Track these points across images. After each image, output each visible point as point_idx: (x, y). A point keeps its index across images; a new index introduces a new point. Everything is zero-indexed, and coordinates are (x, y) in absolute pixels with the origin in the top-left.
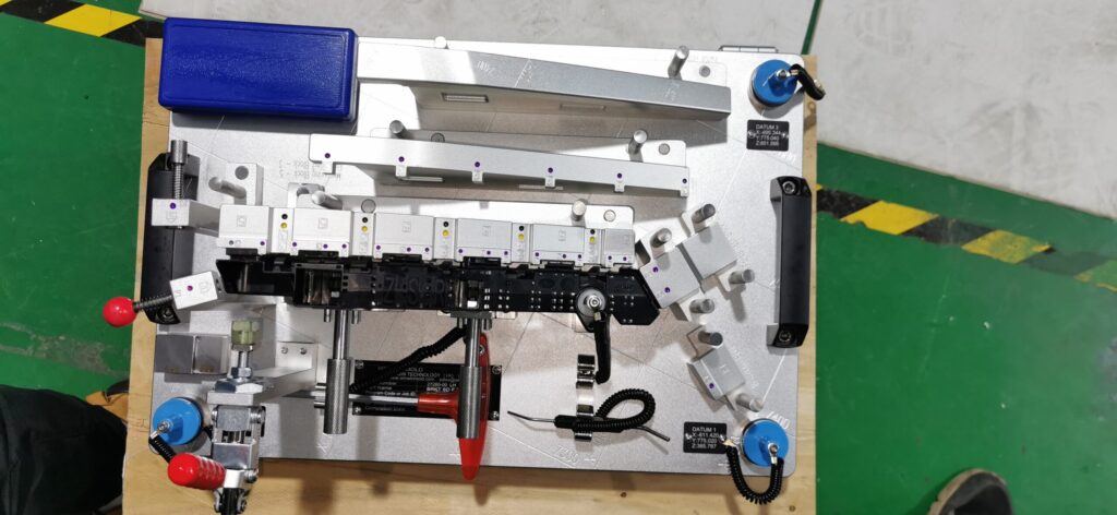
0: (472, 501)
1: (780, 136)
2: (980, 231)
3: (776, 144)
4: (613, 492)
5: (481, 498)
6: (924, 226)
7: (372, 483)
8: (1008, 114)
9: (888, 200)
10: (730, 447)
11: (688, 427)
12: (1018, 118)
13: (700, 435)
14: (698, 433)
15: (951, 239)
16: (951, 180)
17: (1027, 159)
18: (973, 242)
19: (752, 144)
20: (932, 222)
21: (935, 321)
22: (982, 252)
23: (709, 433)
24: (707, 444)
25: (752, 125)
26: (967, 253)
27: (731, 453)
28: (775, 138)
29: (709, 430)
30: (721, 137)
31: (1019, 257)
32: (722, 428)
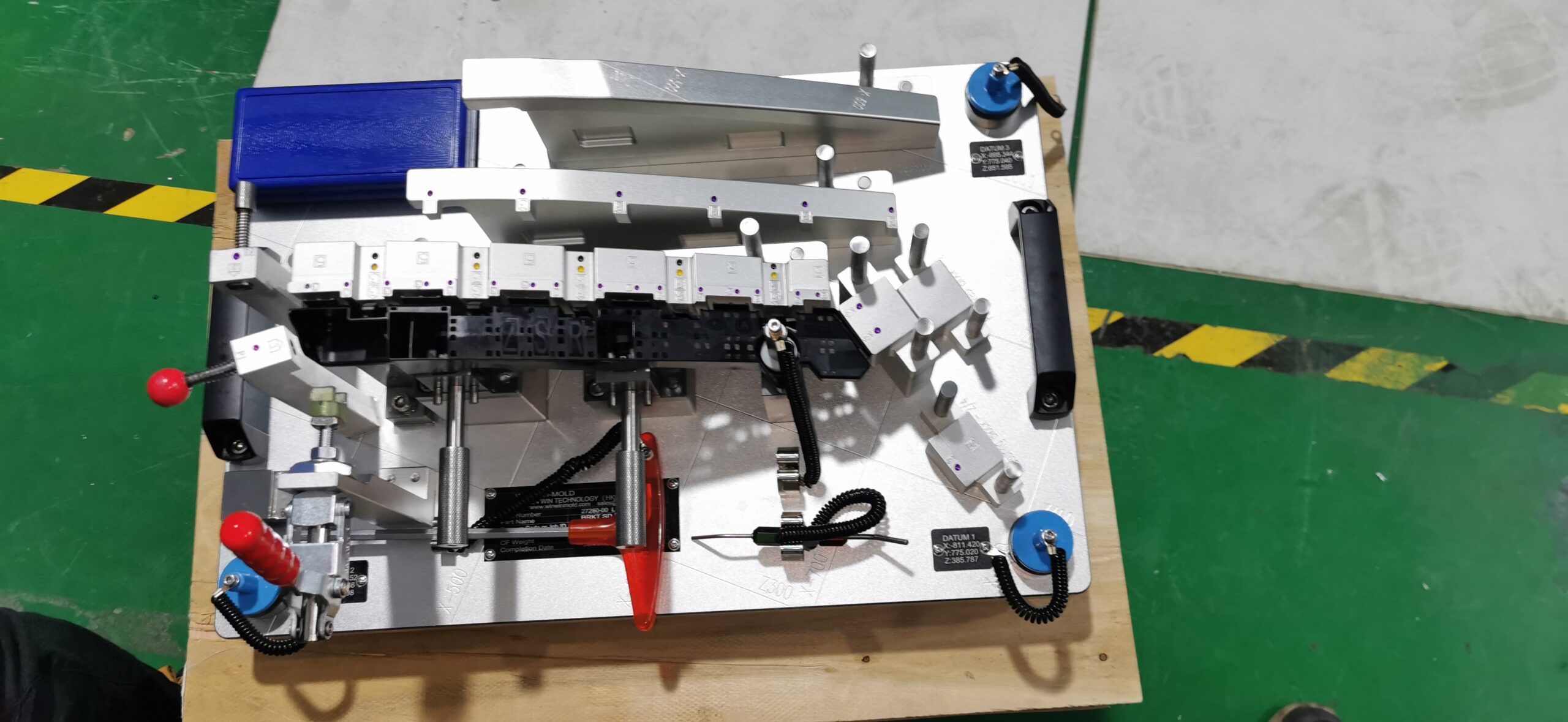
0: (657, 685)
1: (1011, 157)
2: (1350, 351)
3: (1010, 167)
4: (851, 657)
5: (670, 680)
6: (1269, 351)
7: (519, 673)
8: (1356, 198)
9: (1213, 323)
10: (996, 557)
11: (938, 536)
12: (1371, 201)
13: (955, 545)
14: (951, 542)
15: (1310, 365)
16: (1294, 289)
17: (1393, 251)
18: (1341, 366)
19: (978, 171)
20: (1278, 345)
21: (1307, 477)
22: (1356, 378)
23: (966, 542)
24: (964, 557)
25: (975, 148)
26: (1333, 381)
27: (999, 565)
28: (1006, 161)
29: (965, 537)
30: (938, 166)
31: (1406, 380)
32: (982, 534)
